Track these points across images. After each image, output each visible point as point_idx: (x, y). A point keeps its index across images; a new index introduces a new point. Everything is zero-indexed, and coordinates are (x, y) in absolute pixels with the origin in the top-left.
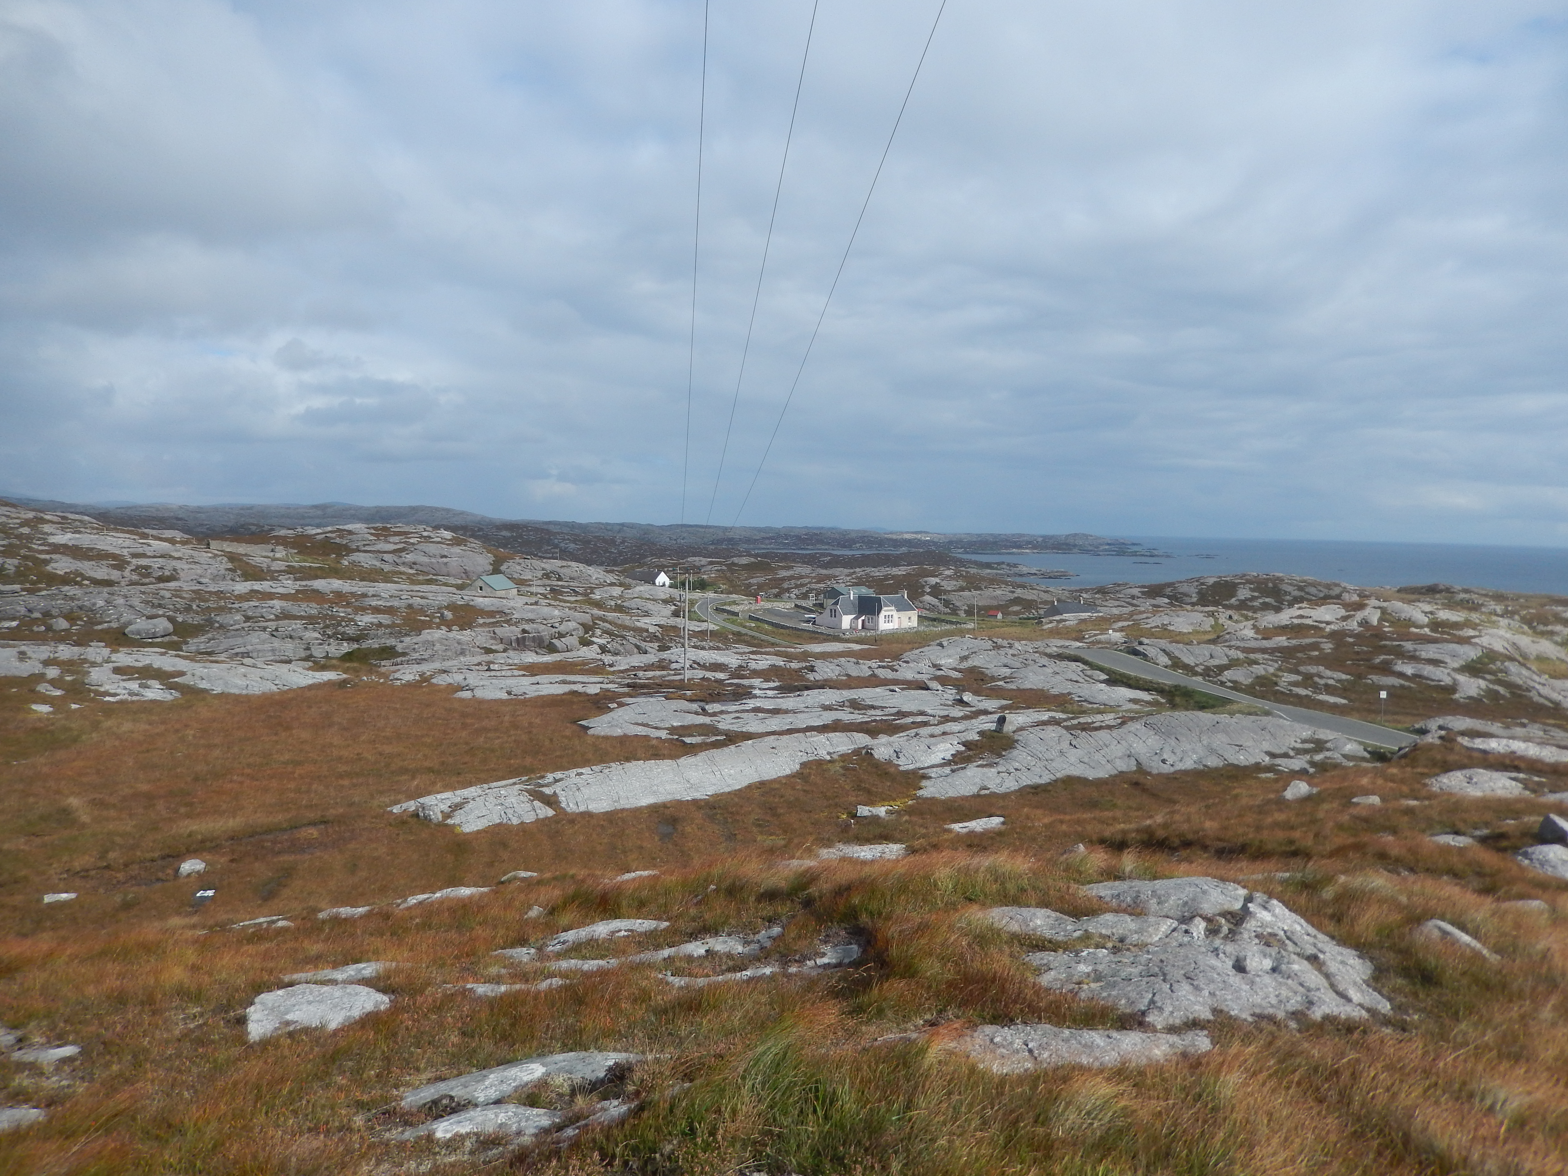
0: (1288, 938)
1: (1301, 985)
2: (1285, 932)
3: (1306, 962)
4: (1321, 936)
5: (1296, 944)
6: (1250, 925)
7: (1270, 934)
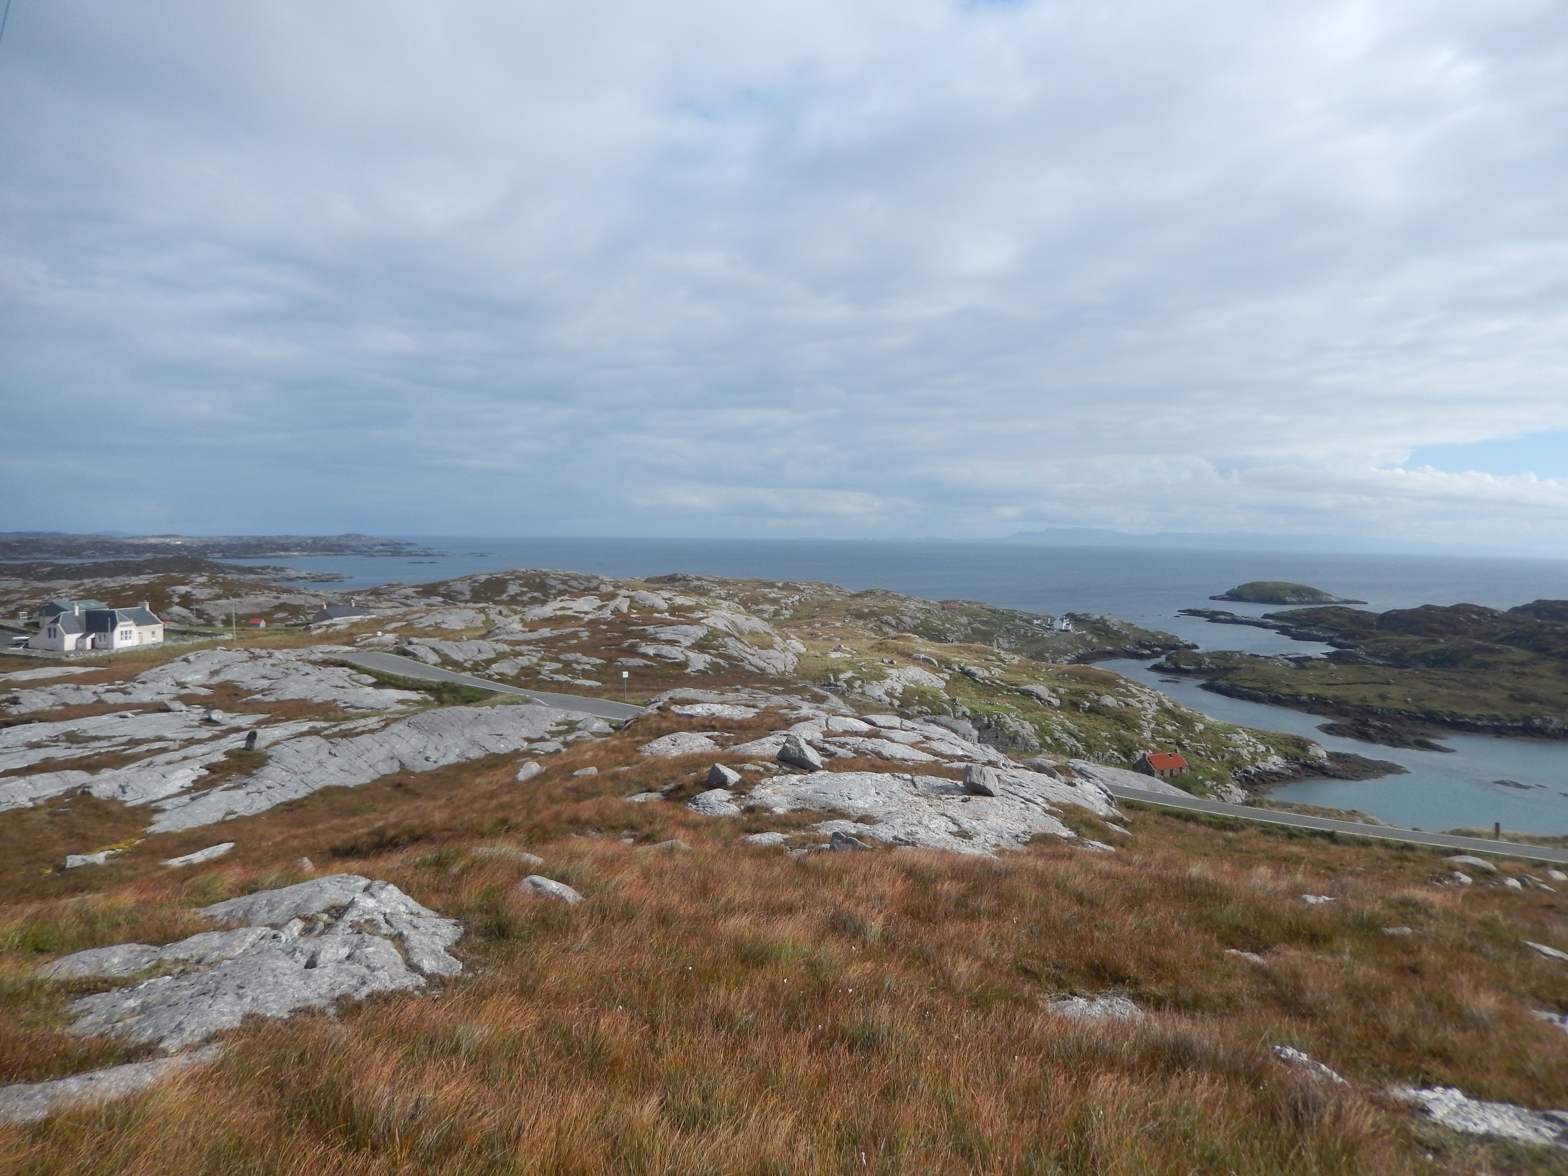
0: (387, 922)
1: (368, 967)
2: (385, 915)
3: (389, 942)
4: (424, 912)
5: (391, 925)
6: (352, 916)
7: (366, 921)
